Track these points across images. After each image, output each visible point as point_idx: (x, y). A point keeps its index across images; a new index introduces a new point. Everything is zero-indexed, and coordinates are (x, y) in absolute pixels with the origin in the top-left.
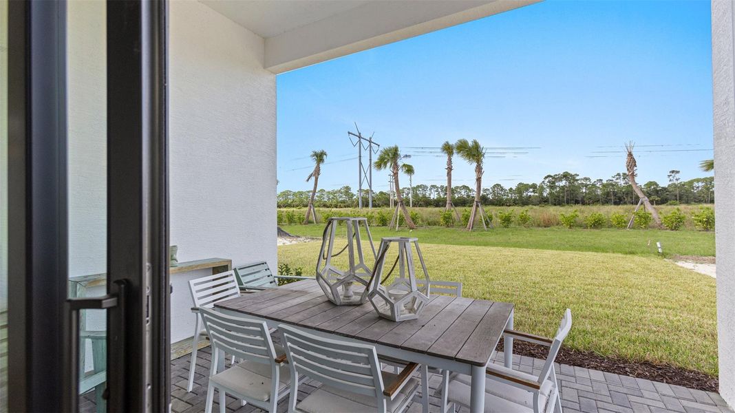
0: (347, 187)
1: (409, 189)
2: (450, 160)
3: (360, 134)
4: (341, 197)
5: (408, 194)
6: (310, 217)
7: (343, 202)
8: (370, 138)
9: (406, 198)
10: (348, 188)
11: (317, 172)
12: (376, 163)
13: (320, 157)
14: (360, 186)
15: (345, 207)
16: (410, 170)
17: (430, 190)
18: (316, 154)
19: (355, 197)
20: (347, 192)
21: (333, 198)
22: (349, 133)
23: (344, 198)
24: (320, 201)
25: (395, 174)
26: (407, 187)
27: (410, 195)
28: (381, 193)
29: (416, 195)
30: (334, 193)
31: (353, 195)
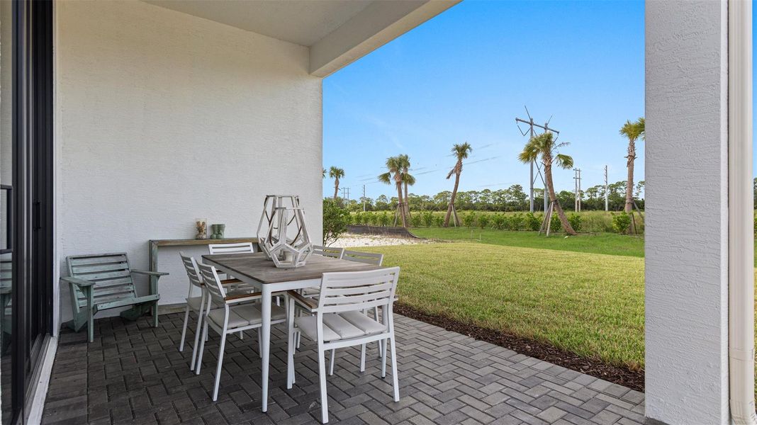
0: (518, 186)
1: (604, 187)
2: (632, 145)
3: (531, 120)
4: (510, 198)
5: (602, 194)
6: (450, 220)
7: (513, 204)
8: (546, 124)
9: (600, 199)
10: (518, 188)
11: (458, 169)
12: (522, 155)
13: (462, 151)
14: (532, 183)
15: (514, 210)
16: (567, 162)
17: (639, 187)
18: (457, 148)
19: (527, 198)
20: (517, 192)
21: (499, 200)
22: (517, 120)
23: (514, 199)
24: (483, 203)
25: (546, 167)
26: (602, 185)
27: (605, 195)
28: (564, 193)
29: (614, 195)
30: (499, 193)
31: (524, 196)
